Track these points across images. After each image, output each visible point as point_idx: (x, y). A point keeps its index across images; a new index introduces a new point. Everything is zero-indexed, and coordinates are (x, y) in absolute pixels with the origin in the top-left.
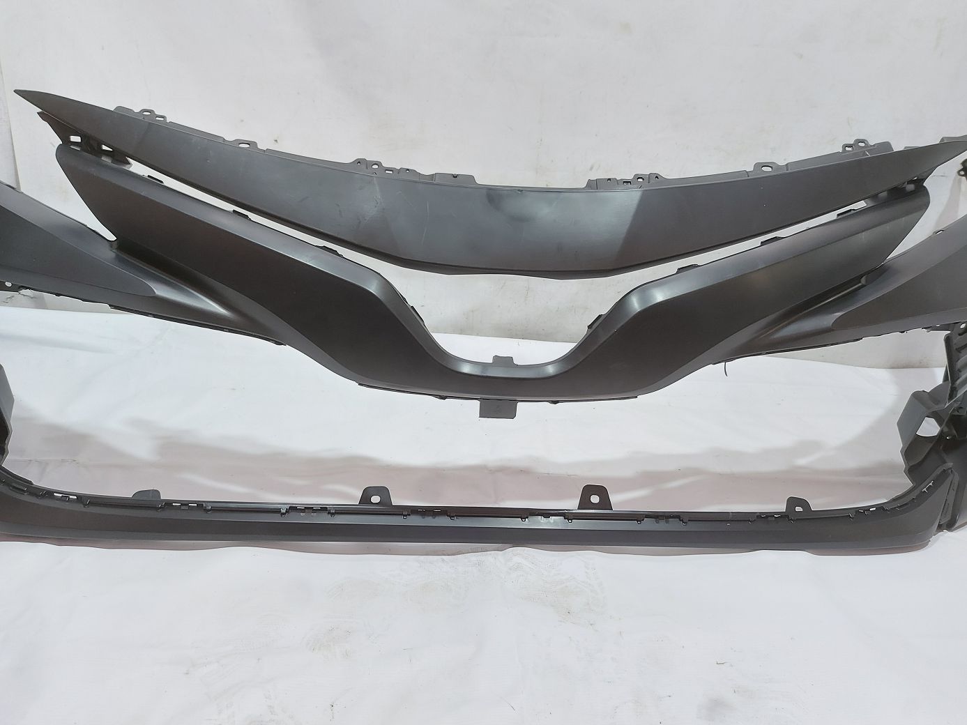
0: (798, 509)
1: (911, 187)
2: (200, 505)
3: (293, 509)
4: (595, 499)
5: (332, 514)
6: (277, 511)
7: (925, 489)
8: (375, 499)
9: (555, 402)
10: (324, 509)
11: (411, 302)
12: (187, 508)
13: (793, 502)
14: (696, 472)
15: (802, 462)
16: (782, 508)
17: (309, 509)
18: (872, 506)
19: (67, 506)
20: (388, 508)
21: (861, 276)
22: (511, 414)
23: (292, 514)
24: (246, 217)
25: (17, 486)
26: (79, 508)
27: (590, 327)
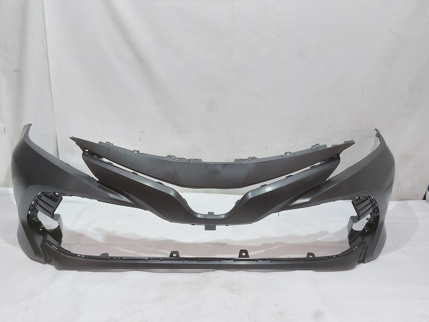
0: (311, 256)
1: (336, 156)
2: (121, 258)
3: (149, 259)
4: (244, 254)
5: (161, 260)
6: (144, 260)
7: (354, 249)
8: (175, 255)
9: (227, 225)
10: (158, 259)
11: (183, 197)
12: (117, 259)
13: (309, 254)
14: (281, 243)
15: (319, 239)
16: (305, 256)
17: (154, 259)
18: (334, 255)
19: (81, 259)
20: (178, 258)
21: (320, 185)
22: (214, 229)
23: (149, 260)
24: (137, 174)
25: (67, 253)
26: (85, 259)
27: (236, 203)
